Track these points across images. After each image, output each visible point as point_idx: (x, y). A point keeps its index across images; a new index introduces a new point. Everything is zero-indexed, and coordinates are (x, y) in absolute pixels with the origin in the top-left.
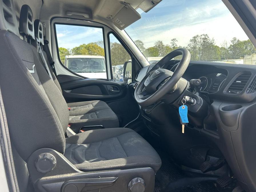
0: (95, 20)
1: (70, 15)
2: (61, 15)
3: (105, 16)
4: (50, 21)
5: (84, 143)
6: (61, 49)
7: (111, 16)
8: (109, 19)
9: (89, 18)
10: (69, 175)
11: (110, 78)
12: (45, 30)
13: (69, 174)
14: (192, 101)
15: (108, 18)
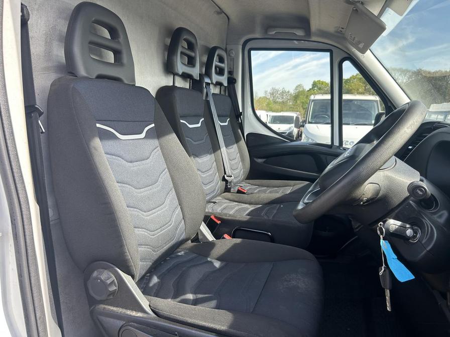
0: (313, 39)
1: (272, 33)
2: (257, 36)
3: (331, 29)
4: (240, 47)
5: (218, 259)
6: (319, 84)
7: (343, 28)
8: (339, 35)
9: (305, 36)
10: (134, 314)
11: (336, 143)
12: (233, 61)
13: (135, 312)
14: (409, 232)
15: (337, 32)
